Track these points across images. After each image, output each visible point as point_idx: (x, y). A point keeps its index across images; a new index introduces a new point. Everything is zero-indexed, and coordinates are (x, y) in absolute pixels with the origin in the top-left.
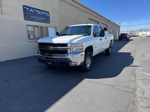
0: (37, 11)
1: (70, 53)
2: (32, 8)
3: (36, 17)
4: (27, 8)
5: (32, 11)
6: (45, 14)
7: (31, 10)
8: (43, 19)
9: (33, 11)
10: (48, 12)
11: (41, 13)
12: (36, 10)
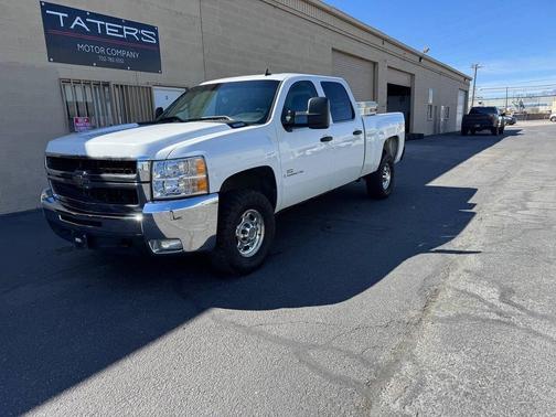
0: (103, 27)
1: (153, 200)
2: (83, 14)
3: (102, 50)
4: (61, 15)
5: (84, 25)
6: (139, 35)
7: (76, 22)
8: (132, 55)
9: (86, 23)
10: (152, 28)
11: (121, 32)
12: (99, 22)
